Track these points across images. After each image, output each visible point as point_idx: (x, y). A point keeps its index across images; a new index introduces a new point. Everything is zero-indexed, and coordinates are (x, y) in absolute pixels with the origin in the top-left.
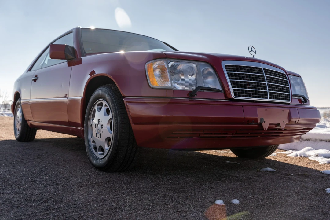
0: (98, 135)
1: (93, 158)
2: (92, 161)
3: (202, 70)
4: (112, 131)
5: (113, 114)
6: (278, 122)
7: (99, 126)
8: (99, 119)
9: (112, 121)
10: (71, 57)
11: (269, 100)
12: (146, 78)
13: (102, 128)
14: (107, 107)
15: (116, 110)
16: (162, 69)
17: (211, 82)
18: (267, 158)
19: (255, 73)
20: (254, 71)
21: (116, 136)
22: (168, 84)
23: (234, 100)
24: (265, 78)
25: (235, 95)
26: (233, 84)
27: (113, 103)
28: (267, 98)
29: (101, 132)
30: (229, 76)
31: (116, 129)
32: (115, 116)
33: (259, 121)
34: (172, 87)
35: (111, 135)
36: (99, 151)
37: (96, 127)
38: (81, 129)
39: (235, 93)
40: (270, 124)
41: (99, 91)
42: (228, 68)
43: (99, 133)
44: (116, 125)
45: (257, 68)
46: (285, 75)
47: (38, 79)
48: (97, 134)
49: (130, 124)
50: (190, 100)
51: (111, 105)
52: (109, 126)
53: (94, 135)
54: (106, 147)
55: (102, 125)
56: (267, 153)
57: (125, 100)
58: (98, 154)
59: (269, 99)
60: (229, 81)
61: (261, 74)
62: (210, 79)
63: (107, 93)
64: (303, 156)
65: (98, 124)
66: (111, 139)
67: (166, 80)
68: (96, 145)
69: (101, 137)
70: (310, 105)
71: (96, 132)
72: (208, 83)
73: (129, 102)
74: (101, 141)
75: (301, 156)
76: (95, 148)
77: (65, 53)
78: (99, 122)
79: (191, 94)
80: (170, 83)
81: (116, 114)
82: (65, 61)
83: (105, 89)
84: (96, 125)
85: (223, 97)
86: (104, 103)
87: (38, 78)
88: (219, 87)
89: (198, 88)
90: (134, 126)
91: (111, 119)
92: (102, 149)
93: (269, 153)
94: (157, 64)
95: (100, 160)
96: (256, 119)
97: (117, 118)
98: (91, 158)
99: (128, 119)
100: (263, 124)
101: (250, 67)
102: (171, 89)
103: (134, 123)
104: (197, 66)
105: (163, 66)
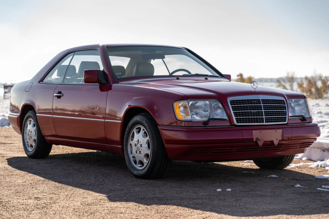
0: (138, 152)
1: (134, 169)
2: (134, 172)
3: (213, 106)
4: (150, 149)
5: (150, 136)
6: (272, 140)
7: (139, 145)
8: (138, 140)
9: (149, 142)
10: (104, 81)
11: (265, 124)
12: (173, 113)
13: (141, 147)
14: (144, 131)
15: (152, 134)
16: (185, 107)
17: (220, 114)
18: (286, 168)
19: (254, 104)
20: (253, 102)
21: (153, 152)
22: (189, 118)
23: (236, 126)
24: (262, 107)
25: (237, 122)
26: (236, 114)
27: (150, 128)
28: (263, 122)
29: (140, 150)
30: (232, 109)
31: (154, 148)
32: (152, 138)
33: (255, 140)
34: (192, 120)
35: (149, 152)
36: (139, 164)
37: (135, 146)
38: (120, 146)
39: (237, 120)
40: (264, 142)
41: (137, 118)
42: (232, 102)
43: (139, 150)
44: (153, 145)
45: (256, 100)
46: (283, 101)
47: (63, 96)
48: (136, 151)
49: (163, 144)
50: (204, 128)
51: (148, 130)
52: (147, 146)
53: (134, 151)
54: (145, 161)
55: (141, 145)
56: (283, 164)
57: (159, 127)
58: (138, 167)
59: (265, 122)
60: (232, 112)
61: (259, 104)
62: (219, 111)
63: (145, 121)
64: (323, 166)
65: (138, 144)
66: (149, 155)
67: (187, 115)
68: (136, 160)
69: (140, 153)
70: (313, 123)
71: (136, 150)
72: (217, 115)
73: (163, 129)
74: (141, 157)
75: (321, 167)
76: (135, 162)
77: (98, 78)
78: (138, 142)
79: (205, 123)
80: (190, 117)
81: (153, 137)
82: (98, 84)
83: (142, 117)
84: (135, 144)
85: (229, 124)
86: (142, 128)
87: (63, 94)
88: (226, 117)
89: (210, 119)
90: (166, 146)
91: (148, 140)
92: (142, 163)
93: (285, 164)
94: (181, 103)
95: (141, 171)
96: (253, 139)
97: (154, 140)
98: (132, 170)
99: (162, 140)
100: (259, 142)
101: (250, 100)
102: (191, 121)
103: (166, 144)
104: (209, 103)
105: (186, 105)
